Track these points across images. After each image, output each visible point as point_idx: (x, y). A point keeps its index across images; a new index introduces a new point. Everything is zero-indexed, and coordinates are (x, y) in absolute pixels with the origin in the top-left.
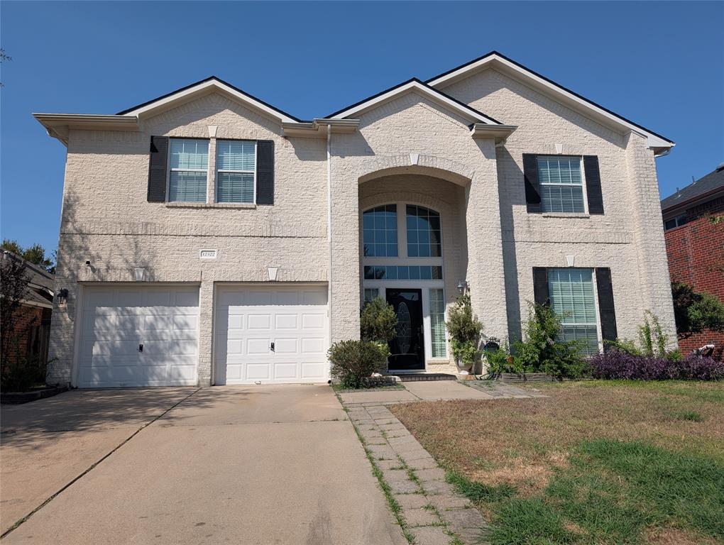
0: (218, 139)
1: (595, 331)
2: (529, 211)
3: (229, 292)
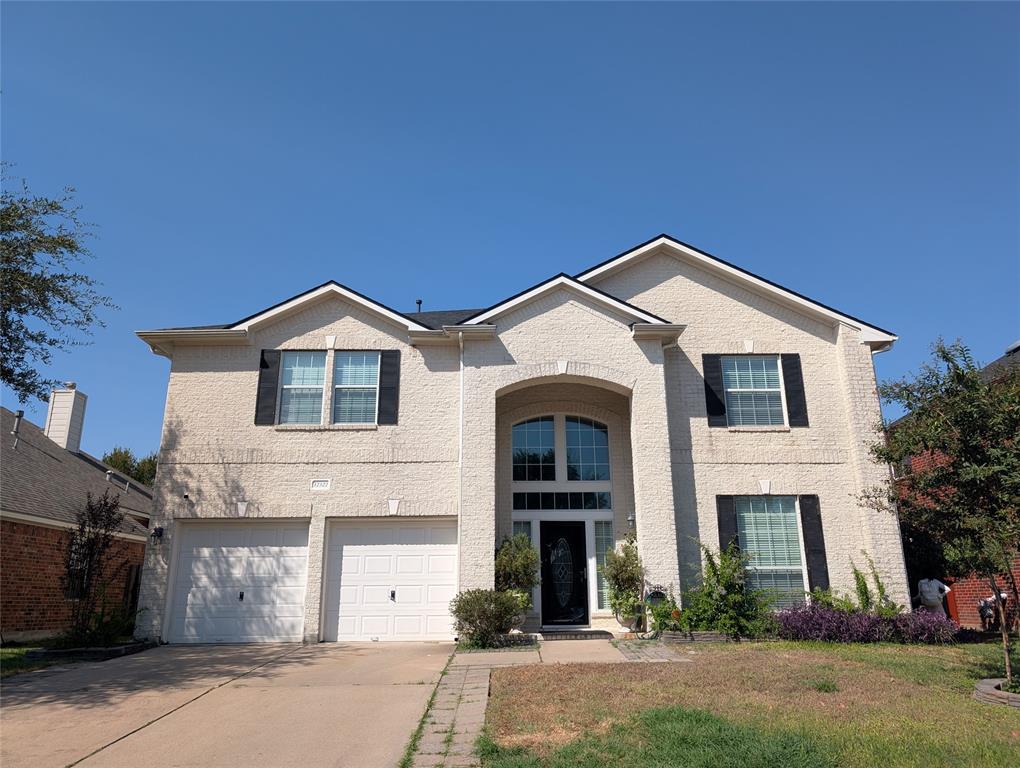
0: (336, 350)
1: (800, 577)
2: (711, 425)
3: (346, 530)
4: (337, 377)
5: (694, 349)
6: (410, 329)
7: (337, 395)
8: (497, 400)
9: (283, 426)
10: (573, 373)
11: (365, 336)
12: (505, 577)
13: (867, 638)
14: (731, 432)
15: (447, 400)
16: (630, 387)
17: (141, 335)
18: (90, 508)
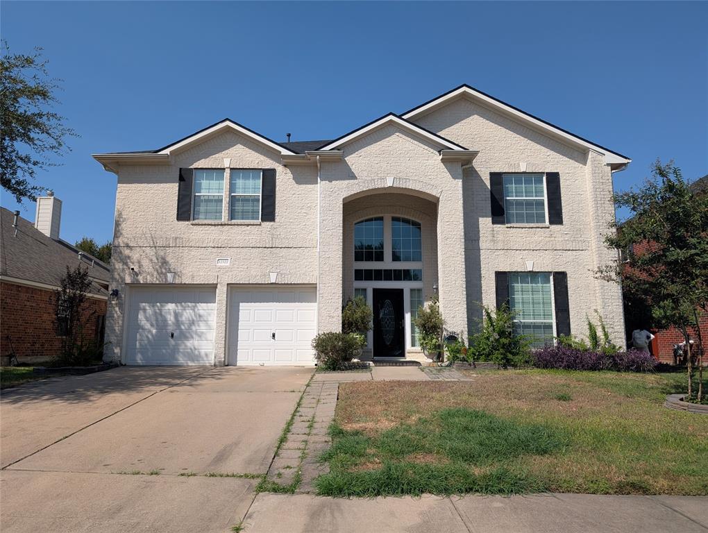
0: (231, 169)
1: (551, 327)
2: (494, 223)
3: (241, 292)
4: (232, 188)
5: (484, 168)
6: (282, 154)
7: (233, 200)
8: (344, 205)
9: (196, 222)
10: (398, 186)
11: (251, 159)
12: (348, 325)
13: (594, 368)
14: (507, 227)
15: (309, 205)
16: (438, 196)
17: (96, 157)
18: (69, 275)
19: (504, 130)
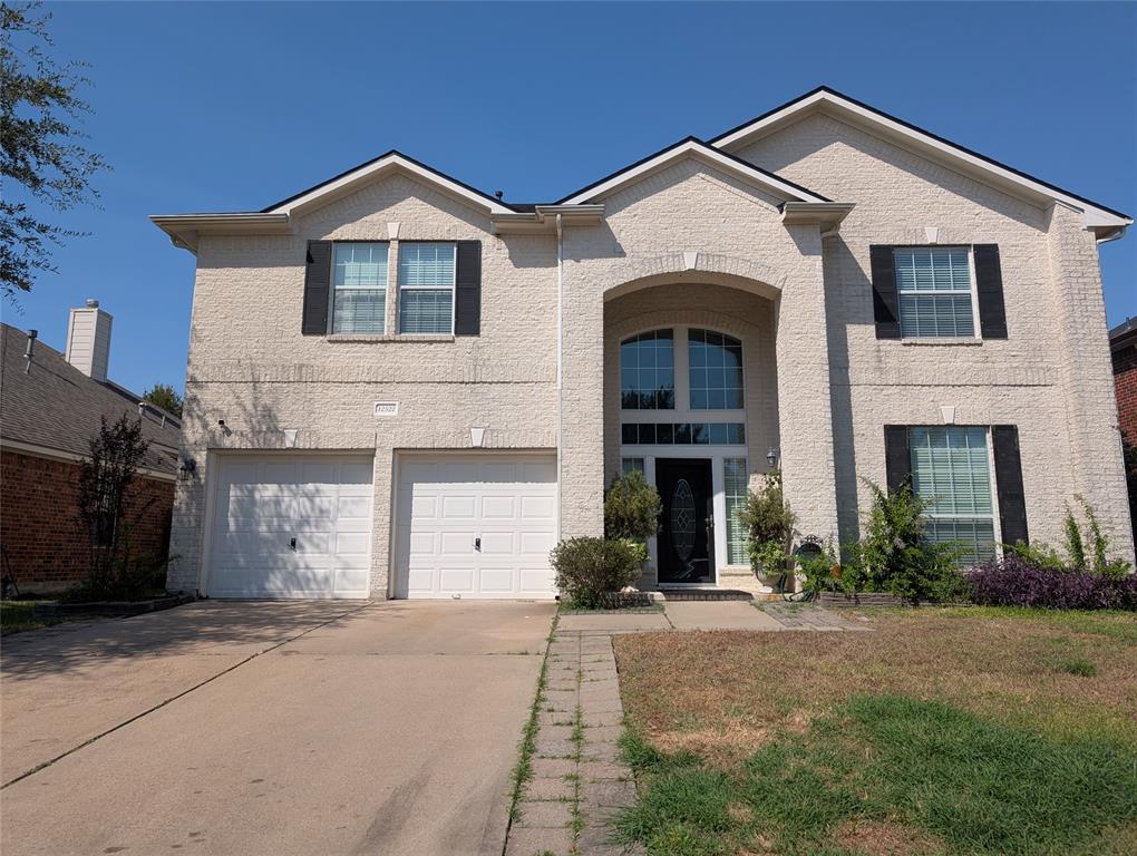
0: (400, 241)
1: (990, 527)
2: (879, 336)
3: (417, 464)
4: (402, 276)
5: (859, 239)
6: (493, 212)
7: (404, 298)
8: (605, 304)
9: (333, 337)
10: (705, 269)
11: (436, 223)
12: (616, 522)
14: (905, 345)
15: (541, 305)
16: (778, 286)
17: (157, 221)
19: (893, 169)
